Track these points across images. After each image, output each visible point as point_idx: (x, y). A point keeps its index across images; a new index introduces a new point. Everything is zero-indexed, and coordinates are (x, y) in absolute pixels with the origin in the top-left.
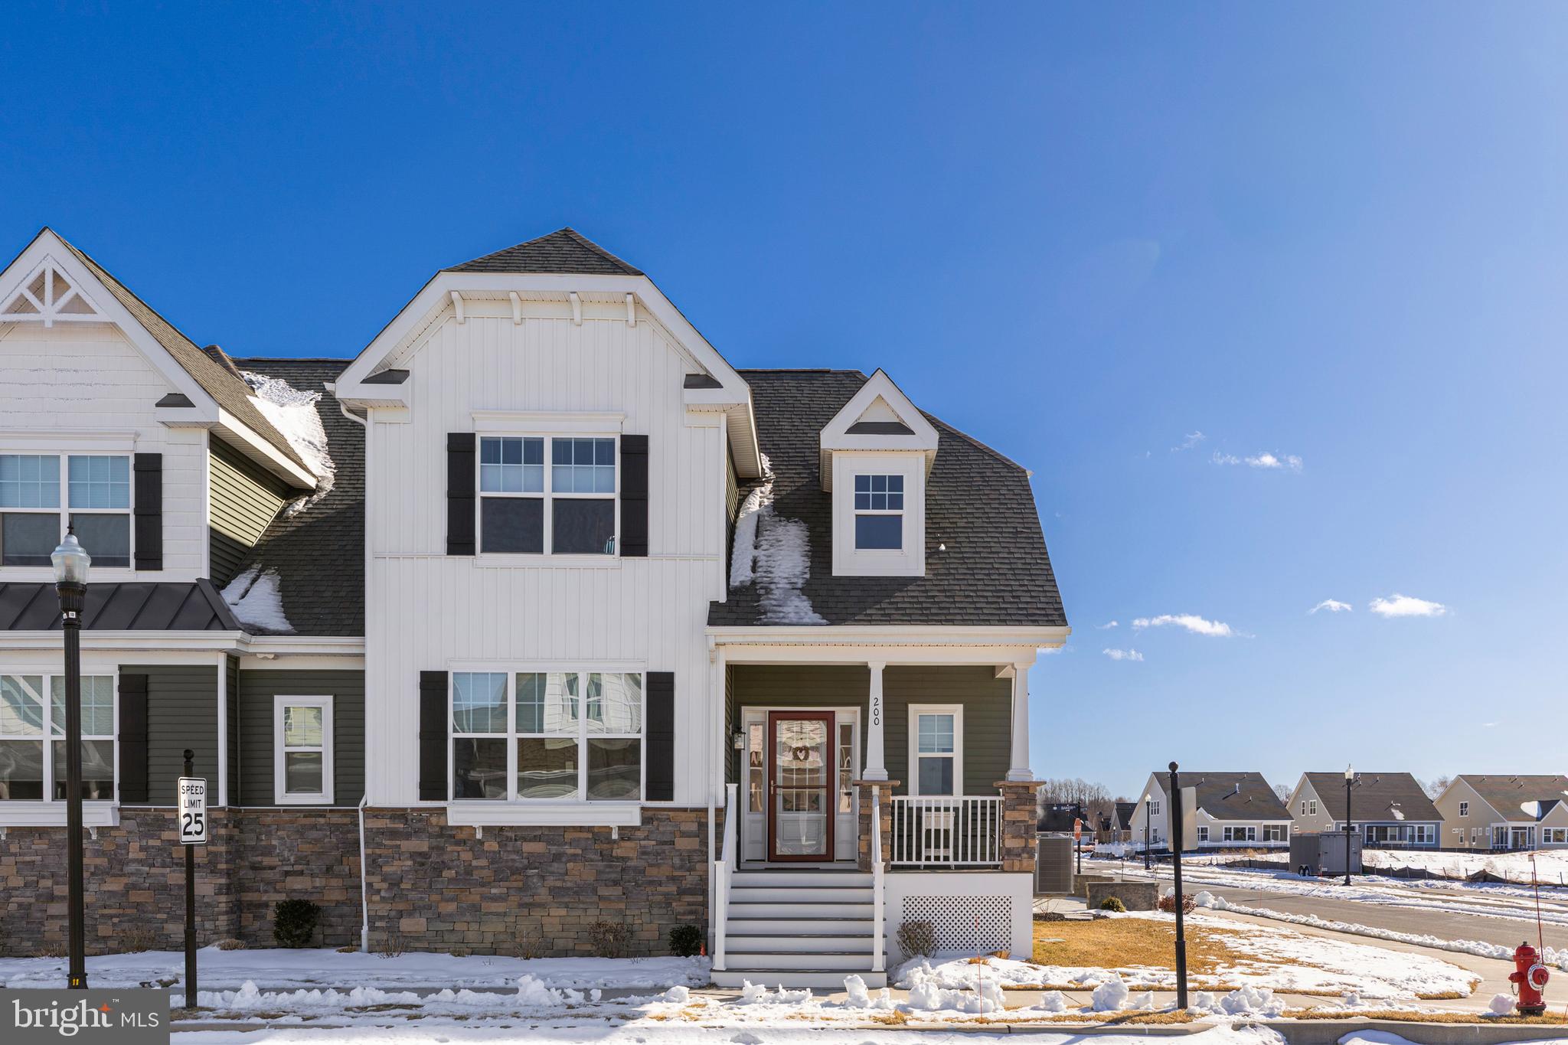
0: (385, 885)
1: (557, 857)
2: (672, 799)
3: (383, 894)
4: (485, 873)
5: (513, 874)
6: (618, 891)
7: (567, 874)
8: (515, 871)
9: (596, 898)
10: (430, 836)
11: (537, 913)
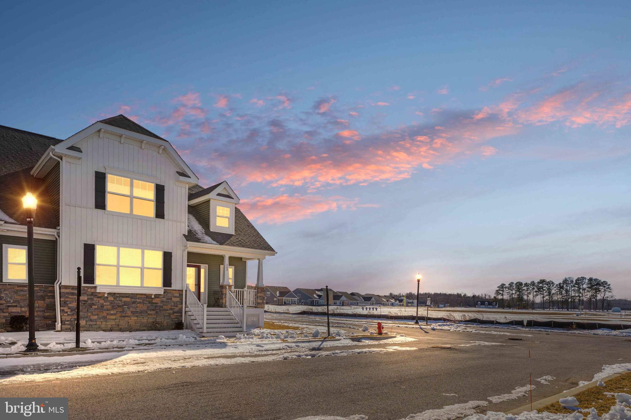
1: (134, 302)
2: (171, 287)
3: (70, 313)
4: (109, 307)
5: (119, 307)
6: (154, 312)
7: (137, 307)
8: (119, 306)
9: (147, 314)
11: (126, 319)
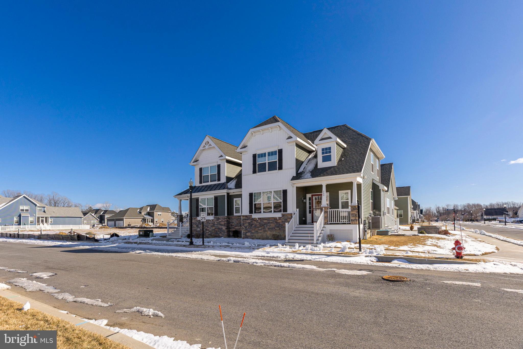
0: (245, 228)
1: (269, 223)
2: (287, 212)
3: (244, 229)
4: (258, 226)
5: (262, 226)
6: (278, 228)
7: (270, 226)
8: (263, 225)
9: (275, 230)
10: (251, 220)
11: (266, 232)
